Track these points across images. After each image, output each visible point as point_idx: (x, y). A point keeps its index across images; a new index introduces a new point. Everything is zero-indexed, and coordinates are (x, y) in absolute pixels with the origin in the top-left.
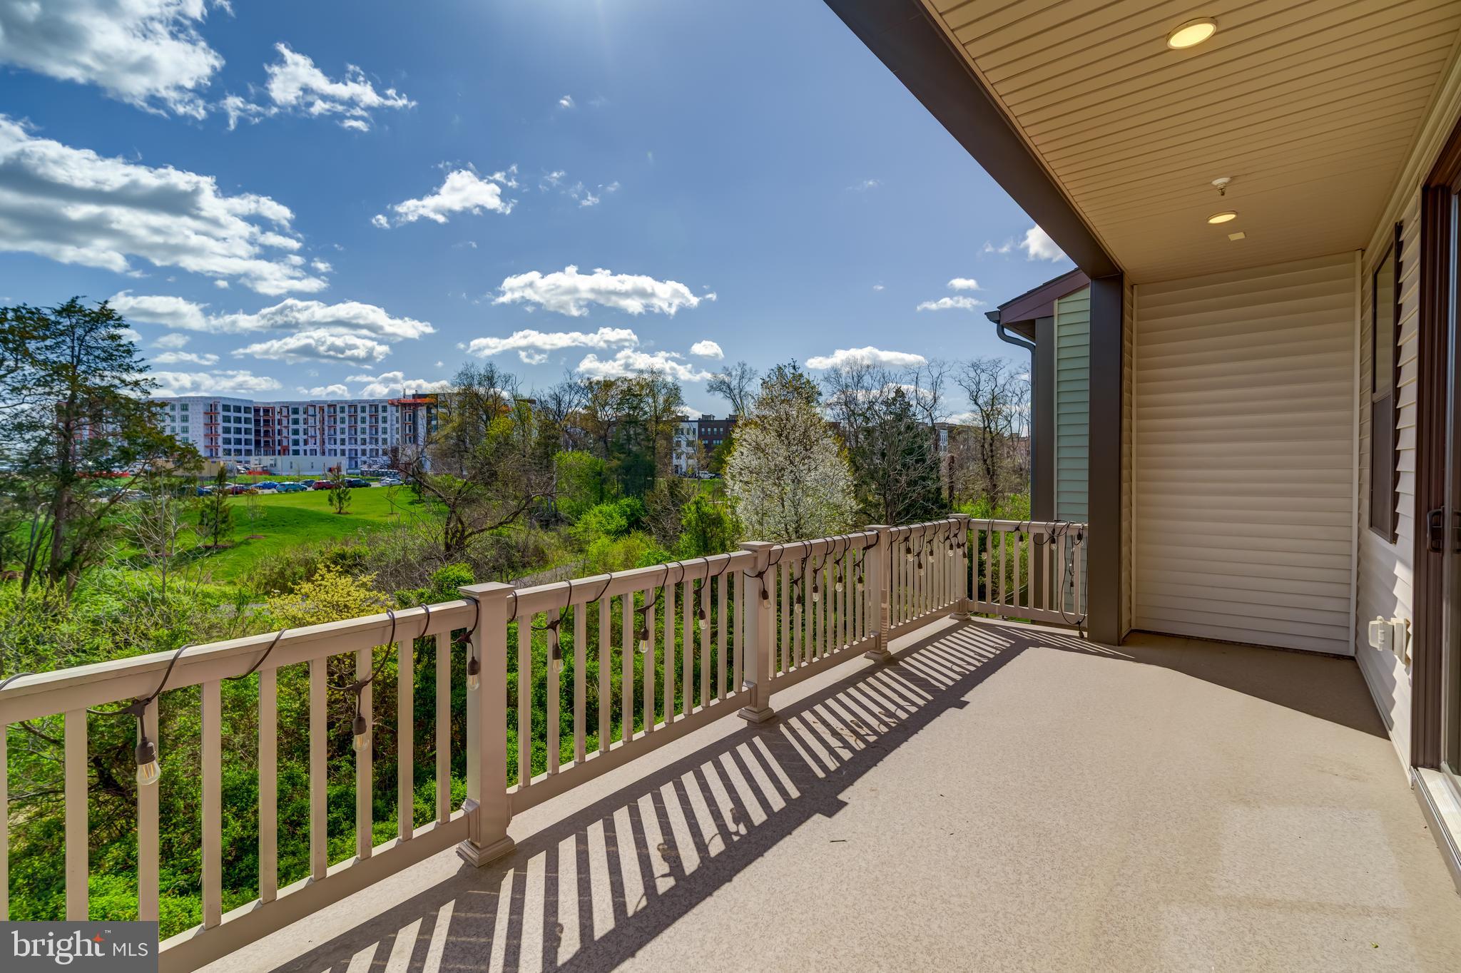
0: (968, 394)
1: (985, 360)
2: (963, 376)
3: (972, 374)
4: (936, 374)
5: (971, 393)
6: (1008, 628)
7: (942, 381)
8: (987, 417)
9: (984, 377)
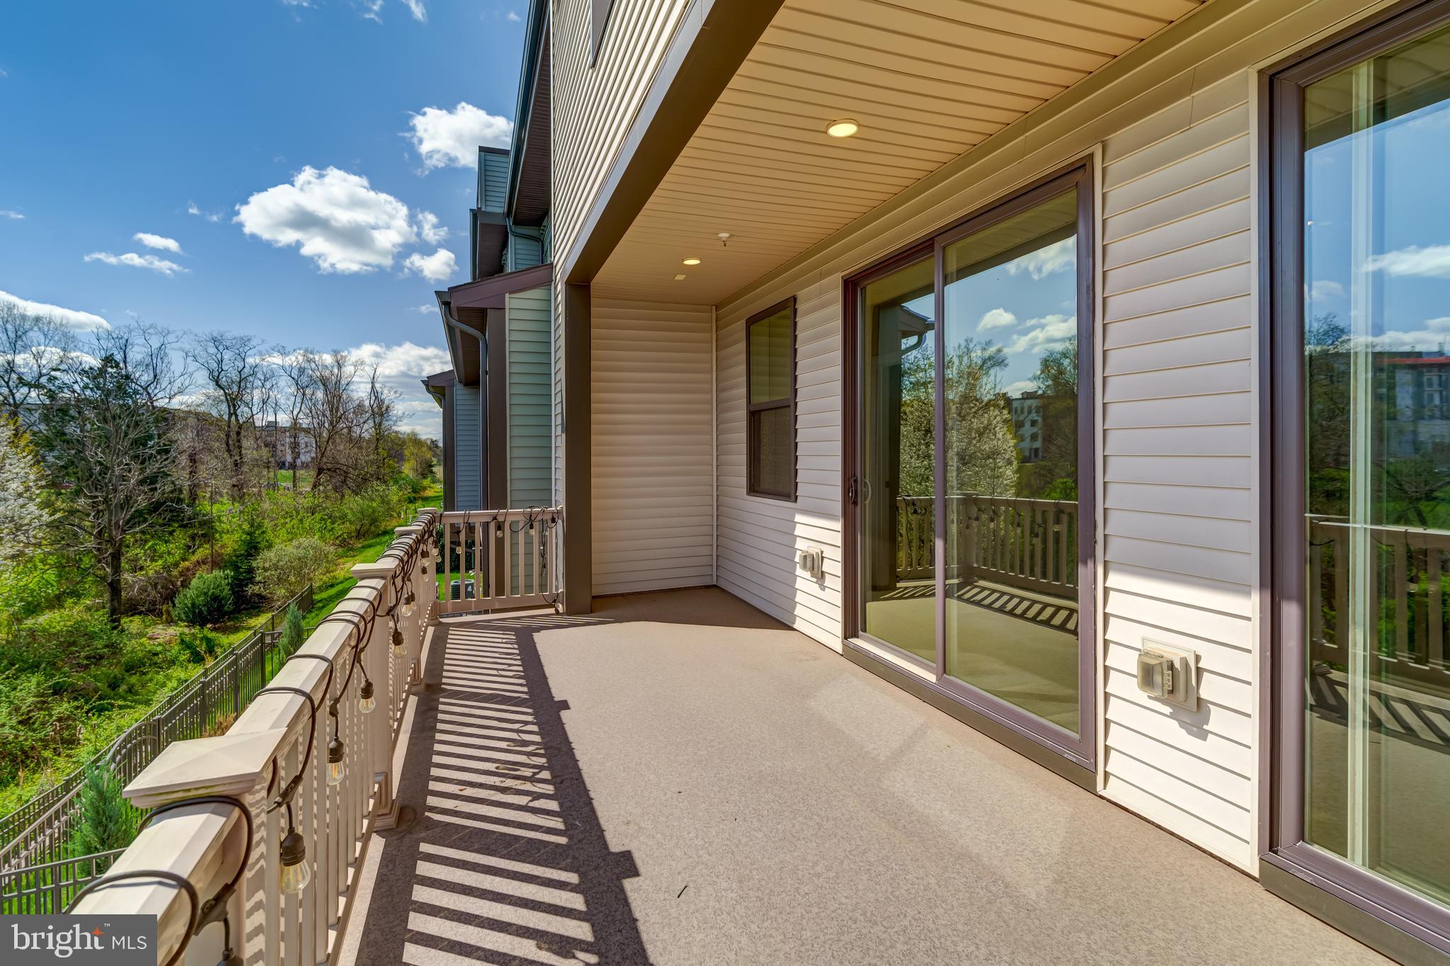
0: (206, 373)
1: (229, 335)
2: (199, 350)
3: (212, 350)
4: (155, 344)
5: (211, 372)
6: (489, 621)
7: (166, 354)
8: (233, 402)
9: (227, 355)
